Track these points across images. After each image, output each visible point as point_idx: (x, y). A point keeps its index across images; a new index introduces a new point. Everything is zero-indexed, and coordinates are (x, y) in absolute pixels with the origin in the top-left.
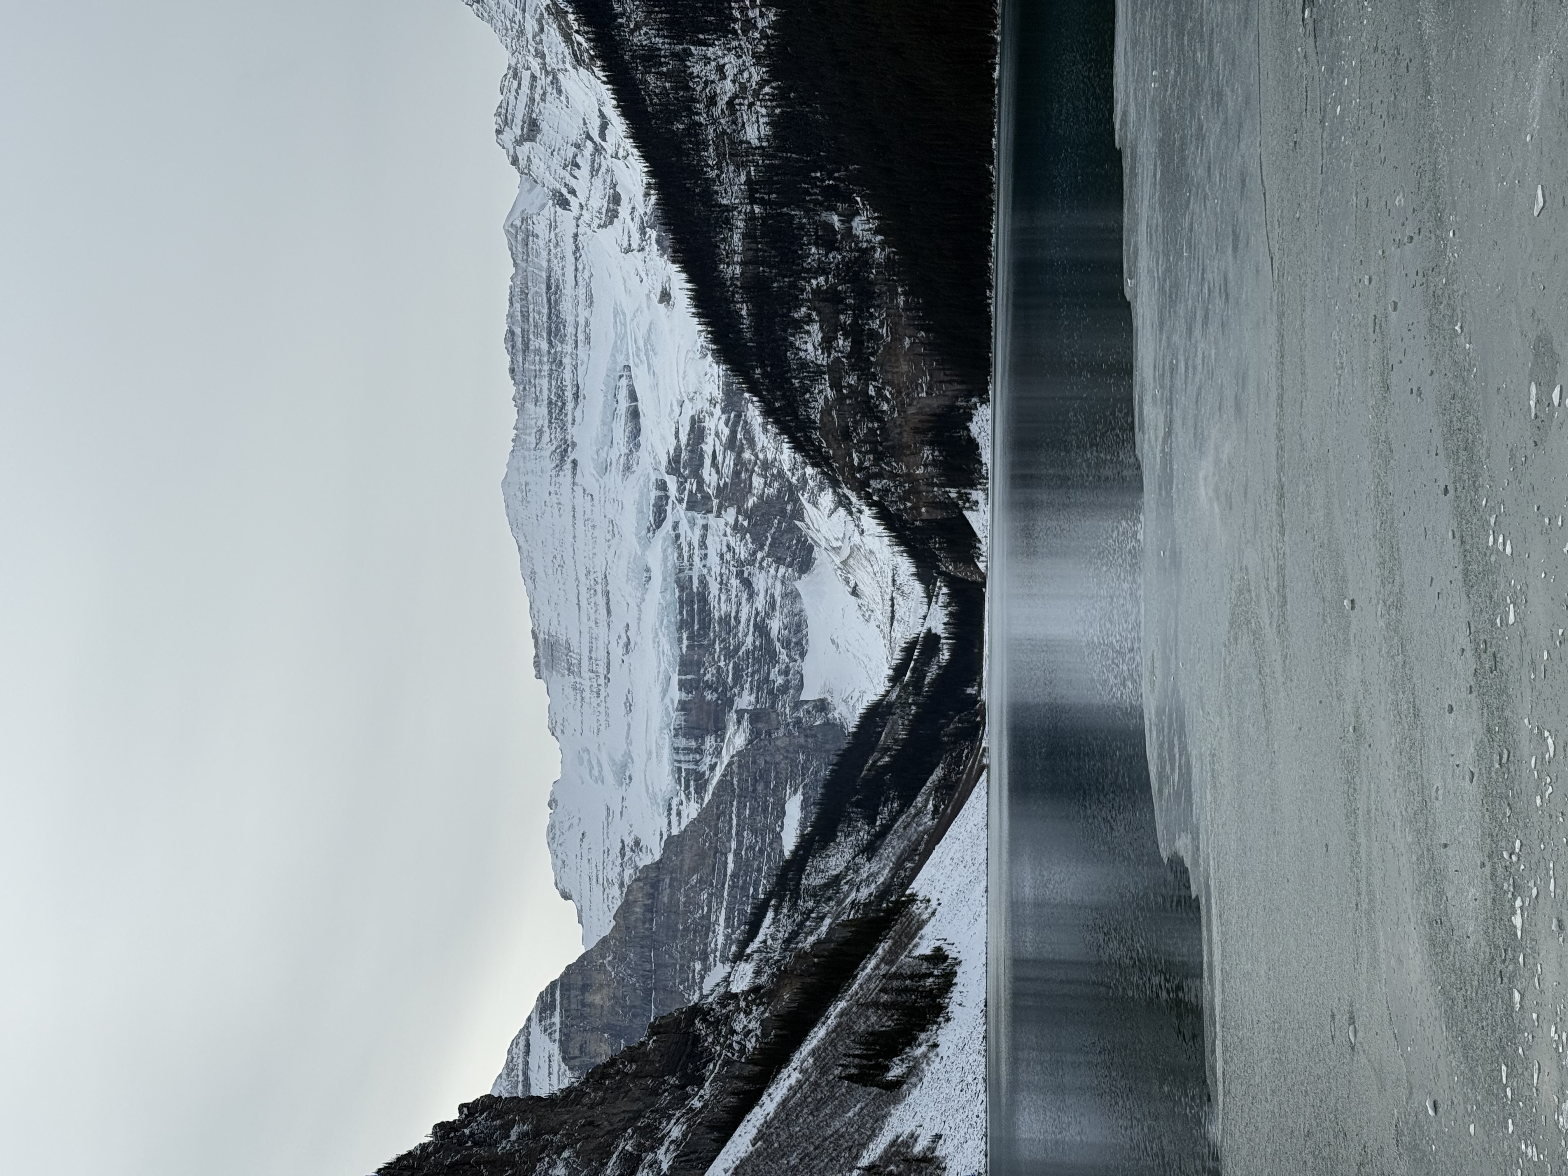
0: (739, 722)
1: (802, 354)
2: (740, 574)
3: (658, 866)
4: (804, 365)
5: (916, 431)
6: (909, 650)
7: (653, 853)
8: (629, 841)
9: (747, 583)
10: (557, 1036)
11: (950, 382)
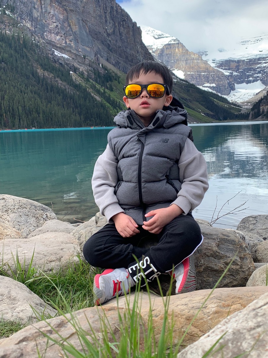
2: (261, 71)
3: (202, 60)
7: (204, 58)
8: (207, 53)
9: (259, 72)
10: (170, 43)
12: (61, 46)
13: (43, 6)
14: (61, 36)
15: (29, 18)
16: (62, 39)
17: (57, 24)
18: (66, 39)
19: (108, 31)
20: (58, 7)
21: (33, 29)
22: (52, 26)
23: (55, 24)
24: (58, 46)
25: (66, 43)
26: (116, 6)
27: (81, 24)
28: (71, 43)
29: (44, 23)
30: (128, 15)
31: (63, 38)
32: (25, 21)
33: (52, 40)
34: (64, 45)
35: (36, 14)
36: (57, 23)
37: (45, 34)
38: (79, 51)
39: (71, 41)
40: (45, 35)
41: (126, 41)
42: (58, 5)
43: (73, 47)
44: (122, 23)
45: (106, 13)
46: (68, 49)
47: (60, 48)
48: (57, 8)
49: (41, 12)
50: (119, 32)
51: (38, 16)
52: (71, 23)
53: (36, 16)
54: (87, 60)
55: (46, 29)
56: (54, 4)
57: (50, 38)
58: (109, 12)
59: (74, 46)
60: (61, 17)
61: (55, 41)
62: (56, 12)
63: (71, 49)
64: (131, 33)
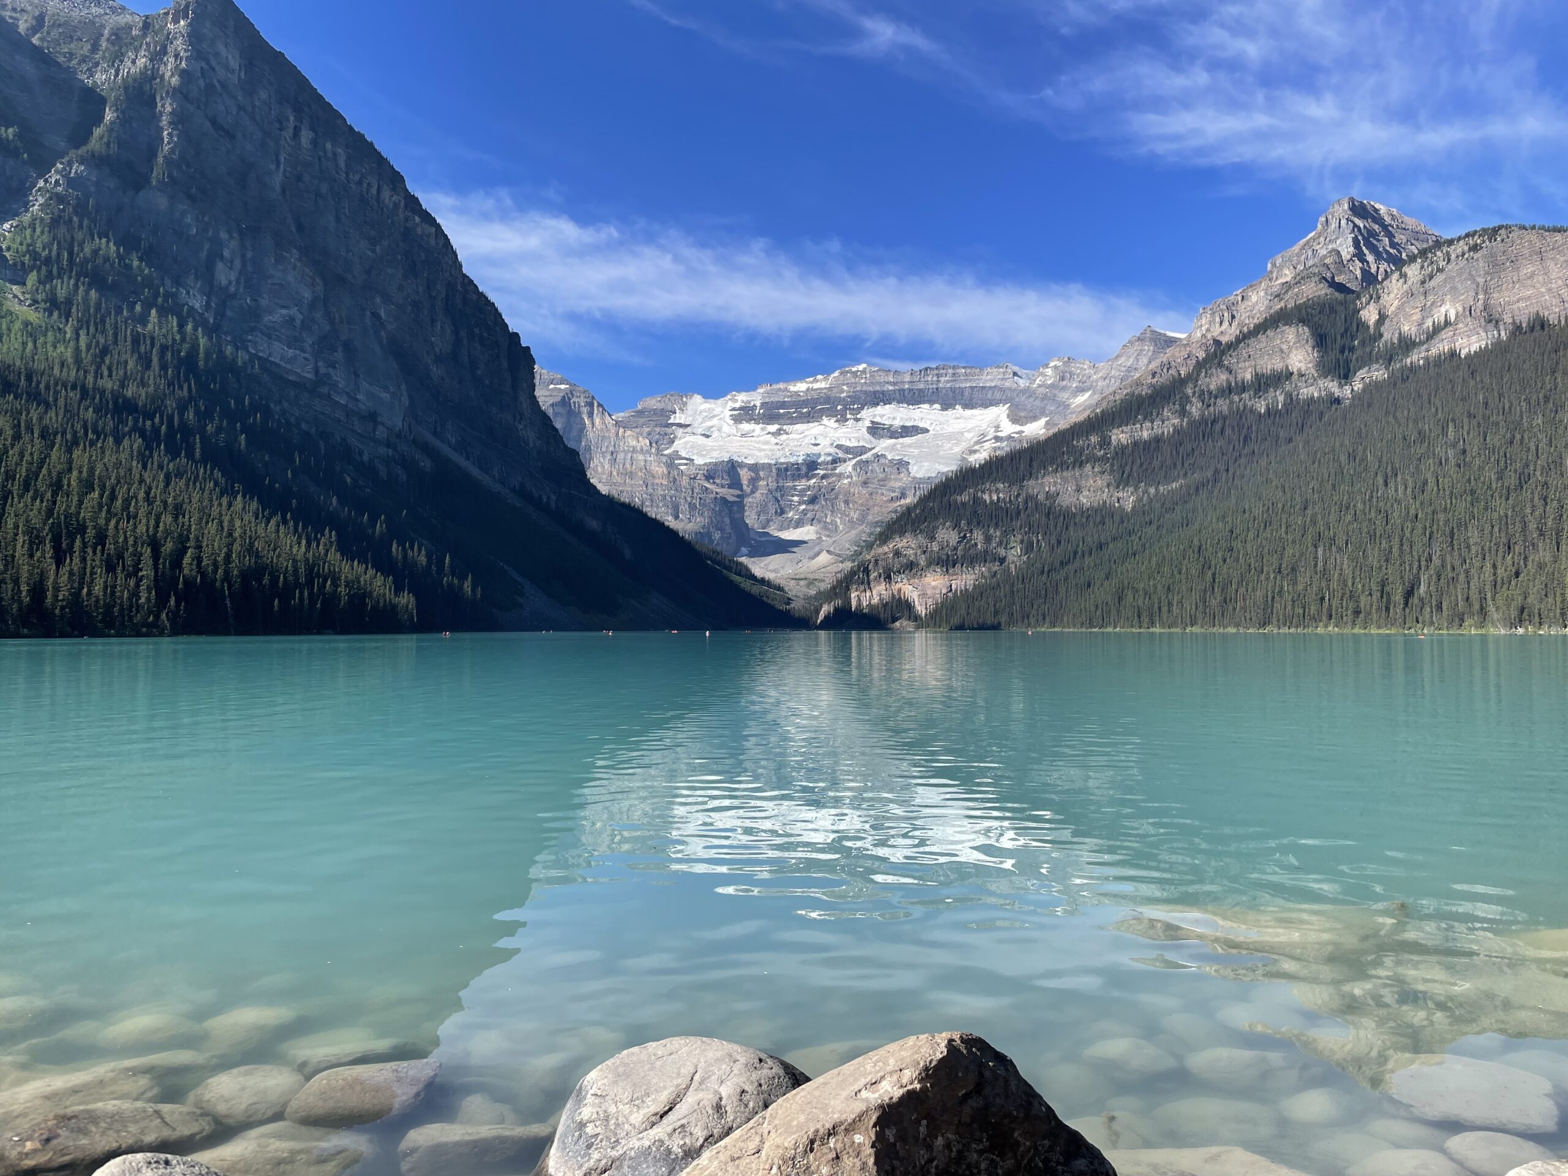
0: (738, 496)
1: (941, 527)
4: (936, 528)
5: (900, 590)
6: (780, 588)
11: (926, 608)
12: (298, 380)
13: (249, 255)
14: (303, 351)
15: (199, 283)
16: (305, 358)
17: (291, 313)
18: (316, 361)
19: (437, 350)
20: (299, 264)
21: (211, 321)
22: (278, 316)
23: (284, 312)
24: (290, 378)
25: (316, 371)
26: (463, 284)
27: (368, 322)
28: (331, 371)
29: (247, 303)
30: (496, 309)
31: (307, 355)
32: (188, 293)
33: (272, 359)
34: (310, 376)
35: (224, 275)
36: (294, 311)
37: (250, 337)
38: (357, 400)
39: (335, 367)
40: (250, 341)
41: (487, 382)
42: (300, 260)
43: (340, 386)
44: (477, 331)
45: (434, 298)
46: (324, 390)
47: (295, 384)
48: (294, 268)
49: (240, 273)
50: (469, 356)
51: (230, 282)
52: (337, 316)
53: (224, 282)
54: (380, 428)
55: (252, 325)
56: (285, 254)
57: (263, 351)
58: (443, 295)
59: (343, 383)
60: (306, 295)
61: (283, 364)
62: (290, 278)
63: (332, 392)
64: (505, 364)
